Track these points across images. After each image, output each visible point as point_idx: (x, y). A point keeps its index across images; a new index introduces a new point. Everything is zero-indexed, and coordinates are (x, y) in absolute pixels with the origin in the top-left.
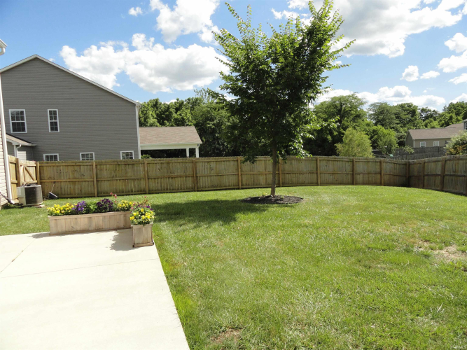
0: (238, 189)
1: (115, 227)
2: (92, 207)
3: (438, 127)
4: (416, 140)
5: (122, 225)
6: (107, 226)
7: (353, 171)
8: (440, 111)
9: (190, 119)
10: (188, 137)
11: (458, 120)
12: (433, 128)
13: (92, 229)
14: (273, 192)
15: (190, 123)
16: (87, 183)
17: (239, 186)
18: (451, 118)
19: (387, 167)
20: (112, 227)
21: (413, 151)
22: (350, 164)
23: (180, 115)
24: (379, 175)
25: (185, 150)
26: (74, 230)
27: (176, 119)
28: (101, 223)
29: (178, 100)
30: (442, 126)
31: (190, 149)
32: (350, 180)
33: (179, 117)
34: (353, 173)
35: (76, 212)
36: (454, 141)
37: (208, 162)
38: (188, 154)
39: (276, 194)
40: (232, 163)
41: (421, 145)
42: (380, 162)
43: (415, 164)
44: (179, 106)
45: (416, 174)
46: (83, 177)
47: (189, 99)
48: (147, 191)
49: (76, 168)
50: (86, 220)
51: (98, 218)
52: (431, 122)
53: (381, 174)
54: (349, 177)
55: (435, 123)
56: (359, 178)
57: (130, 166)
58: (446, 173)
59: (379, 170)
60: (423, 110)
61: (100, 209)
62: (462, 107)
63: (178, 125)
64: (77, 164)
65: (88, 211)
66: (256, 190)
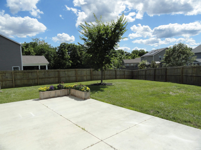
0: (76, 82)
1: (64, 95)
2: (56, 87)
3: (131, 58)
4: (126, 63)
5: (66, 94)
6: (62, 95)
7: (116, 74)
8: (131, 53)
9: (33, 52)
10: (42, 61)
11: (137, 57)
12: (129, 59)
13: (56, 96)
14: (102, 81)
15: (33, 54)
16: (9, 81)
17: (76, 80)
18: (135, 55)
19: (126, 73)
20: (63, 95)
21: (125, 67)
22: (115, 72)
23: (28, 50)
24: (124, 76)
25: (38, 66)
26: (50, 97)
27: (26, 52)
28: (59, 93)
29: (25, 43)
30: (132, 58)
31: (40, 66)
32: (115, 78)
33: (28, 51)
34: (116, 75)
35: (51, 89)
36: (140, 64)
37: (64, 71)
38: (40, 68)
39: (103, 82)
40: (74, 72)
41: (128, 65)
42: (124, 71)
43: (135, 71)
44: (27, 46)
45: (135, 75)
46: (7, 79)
47: (31, 43)
48: (39, 84)
49: (3, 74)
50: (54, 93)
51: (58, 92)
52: (128, 57)
53: (124, 75)
54: (115, 76)
55: (130, 57)
56: (118, 77)
57: (30, 73)
58: (147, 74)
59: (123, 74)
60: (125, 52)
61: (59, 88)
62: (138, 52)
63: (27, 55)
64: (4, 72)
65: (55, 89)
66: (84, 82)
